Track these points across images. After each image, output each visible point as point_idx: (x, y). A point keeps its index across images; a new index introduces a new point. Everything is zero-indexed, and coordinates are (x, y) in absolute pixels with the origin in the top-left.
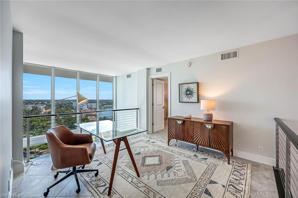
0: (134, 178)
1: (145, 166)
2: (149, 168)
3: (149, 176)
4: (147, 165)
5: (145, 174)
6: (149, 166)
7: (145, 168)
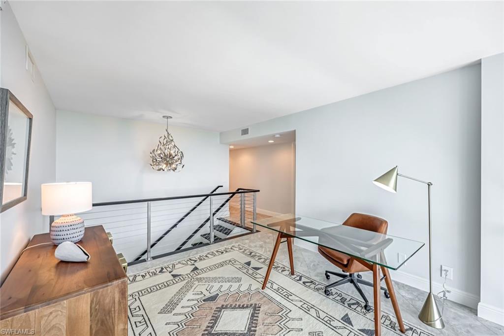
0: (269, 287)
1: (251, 305)
2: (245, 301)
3: (249, 288)
4: (247, 307)
5: (254, 292)
6: (245, 306)
7: (253, 302)
